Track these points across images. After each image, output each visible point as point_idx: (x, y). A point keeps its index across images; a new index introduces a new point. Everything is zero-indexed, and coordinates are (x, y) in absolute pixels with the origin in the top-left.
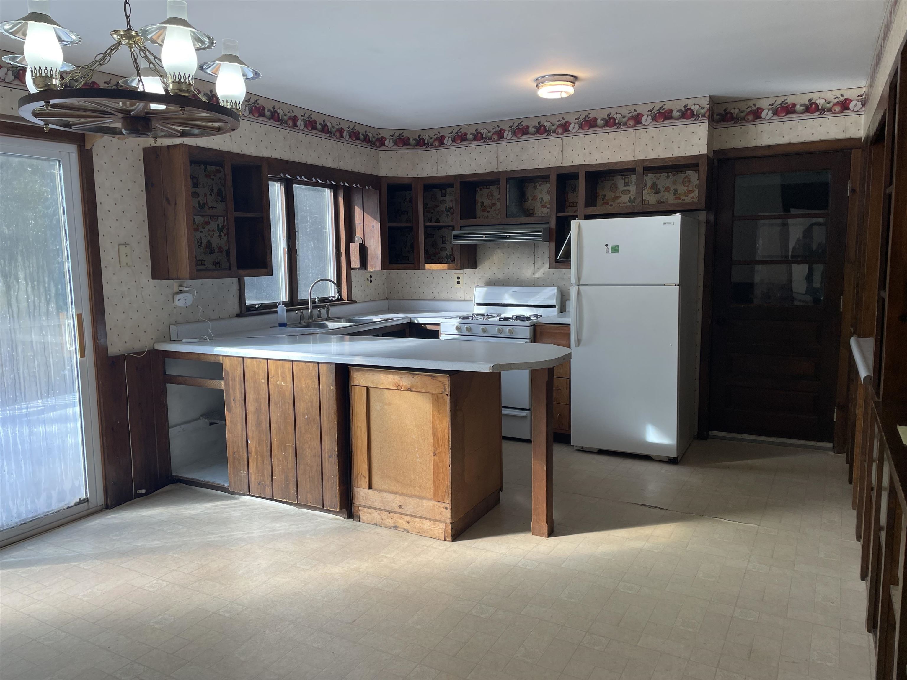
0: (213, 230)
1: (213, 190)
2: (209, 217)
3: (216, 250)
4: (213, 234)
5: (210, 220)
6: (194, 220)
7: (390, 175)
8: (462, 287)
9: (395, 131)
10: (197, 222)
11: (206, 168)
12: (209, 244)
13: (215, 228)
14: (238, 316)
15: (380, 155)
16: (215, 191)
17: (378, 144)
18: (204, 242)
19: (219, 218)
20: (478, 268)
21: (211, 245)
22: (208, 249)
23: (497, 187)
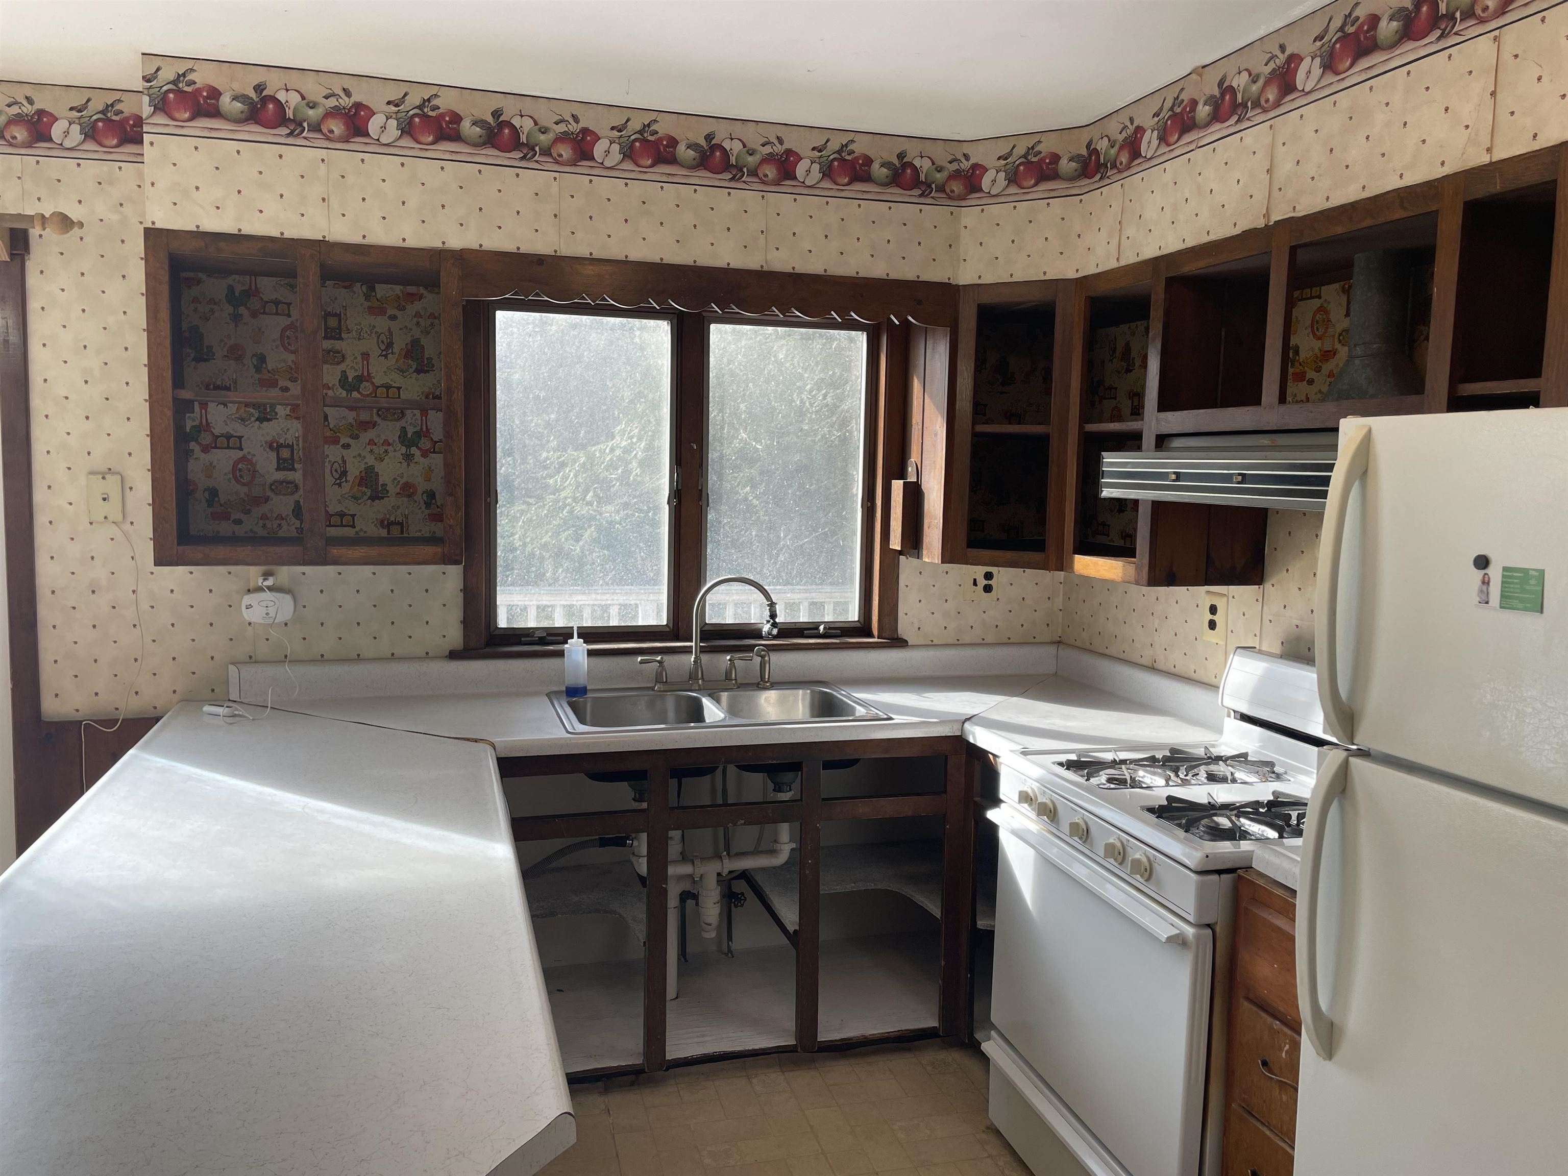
0: (386, 443)
1: (390, 345)
2: (375, 411)
3: (393, 490)
4: (386, 451)
5: (376, 418)
6: (326, 417)
7: (989, 278)
8: (1221, 643)
9: (1013, 141)
10: (332, 422)
11: (373, 289)
12: (368, 478)
13: (394, 436)
14: (454, 655)
15: (964, 221)
16: (399, 345)
17: (957, 187)
18: (354, 471)
19: (408, 412)
20: (1268, 585)
21: (377, 479)
22: (364, 489)
23: (1343, 289)
